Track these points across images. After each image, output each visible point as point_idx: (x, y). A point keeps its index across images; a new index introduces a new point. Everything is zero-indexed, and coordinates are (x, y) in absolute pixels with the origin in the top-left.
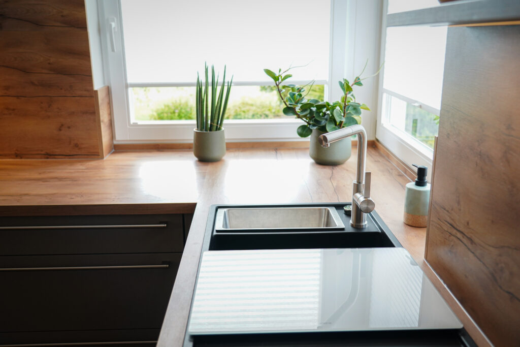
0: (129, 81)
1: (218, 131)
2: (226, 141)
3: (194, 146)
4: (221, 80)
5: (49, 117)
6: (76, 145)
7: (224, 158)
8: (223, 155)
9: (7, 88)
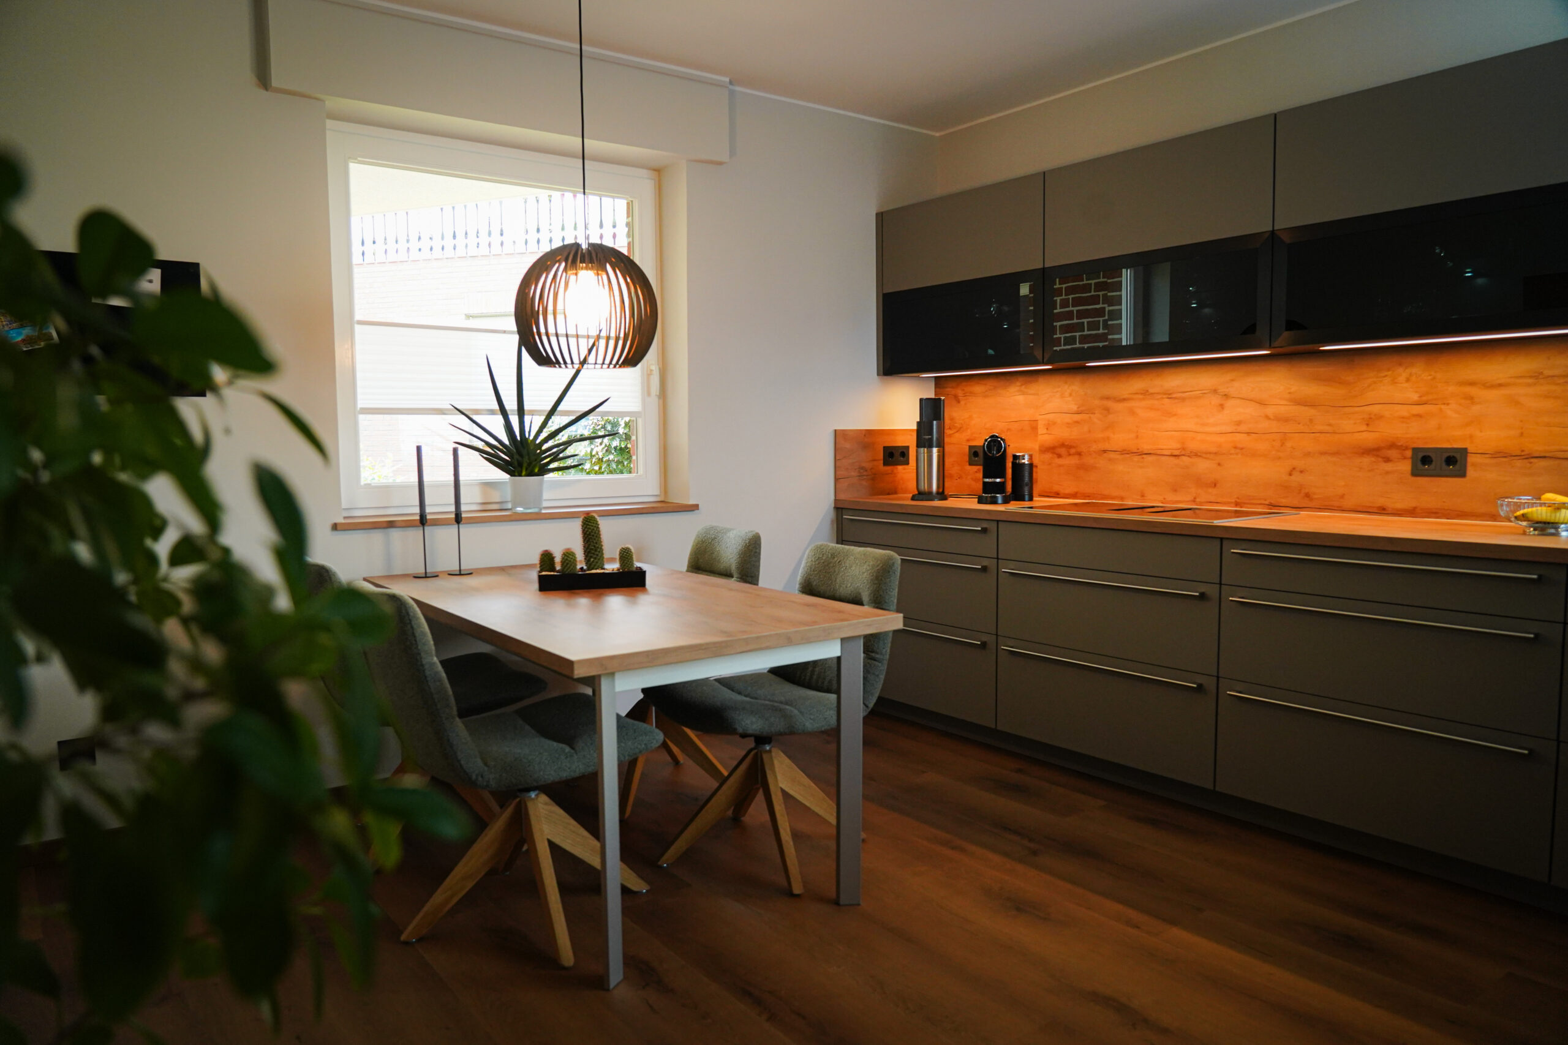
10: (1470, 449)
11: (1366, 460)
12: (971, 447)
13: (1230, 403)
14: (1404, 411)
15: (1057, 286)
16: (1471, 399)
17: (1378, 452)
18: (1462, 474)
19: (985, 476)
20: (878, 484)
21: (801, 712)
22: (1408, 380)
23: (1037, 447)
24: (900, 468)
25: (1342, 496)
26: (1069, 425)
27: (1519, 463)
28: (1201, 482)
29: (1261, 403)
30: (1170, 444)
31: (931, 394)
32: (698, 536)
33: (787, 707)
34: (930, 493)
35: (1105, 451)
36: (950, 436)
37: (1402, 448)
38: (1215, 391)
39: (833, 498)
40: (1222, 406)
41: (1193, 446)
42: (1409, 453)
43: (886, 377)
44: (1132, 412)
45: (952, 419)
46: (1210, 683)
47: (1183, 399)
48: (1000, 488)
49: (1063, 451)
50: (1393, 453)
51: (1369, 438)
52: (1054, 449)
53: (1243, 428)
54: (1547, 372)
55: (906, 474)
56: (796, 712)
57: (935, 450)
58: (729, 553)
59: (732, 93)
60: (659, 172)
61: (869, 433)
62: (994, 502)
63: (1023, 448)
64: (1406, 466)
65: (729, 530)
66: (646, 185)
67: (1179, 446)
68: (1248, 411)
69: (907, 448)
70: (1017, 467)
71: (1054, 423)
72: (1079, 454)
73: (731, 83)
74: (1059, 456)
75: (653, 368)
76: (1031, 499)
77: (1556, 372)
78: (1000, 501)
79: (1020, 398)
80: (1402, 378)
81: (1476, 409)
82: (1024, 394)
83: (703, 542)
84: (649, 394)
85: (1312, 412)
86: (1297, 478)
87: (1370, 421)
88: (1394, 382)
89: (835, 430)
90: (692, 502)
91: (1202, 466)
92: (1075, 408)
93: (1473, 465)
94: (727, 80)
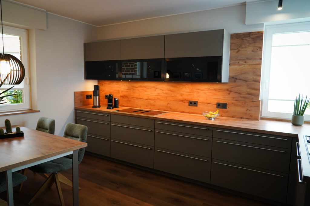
0: (269, 98)
1: (302, 116)
2: (304, 121)
3: (291, 121)
4: (304, 100)
5: (244, 107)
6: (251, 116)
7: (303, 125)
8: (302, 124)
9: (234, 98)
10: (198, 101)
11: (181, 102)
12: (105, 95)
13: (157, 90)
14: (187, 93)
15: (123, 65)
16: (198, 92)
17: (183, 101)
18: (197, 106)
19: (108, 103)
20: (85, 103)
21: (64, 166)
22: (188, 88)
23: (119, 96)
24: (90, 99)
25: (177, 109)
26: (126, 92)
27: (206, 104)
28: (151, 105)
29: (163, 90)
30: (146, 97)
31: (96, 84)
32: (39, 120)
33: (61, 165)
34: (96, 106)
35: (133, 98)
36: (101, 92)
37: (187, 101)
38: (154, 87)
39: (74, 107)
40: (155, 90)
41: (150, 98)
42: (188, 102)
43: (86, 80)
44: (138, 90)
45: (101, 89)
46: (153, 148)
47: (148, 88)
48: (111, 106)
49: (125, 97)
50: (185, 101)
51: (181, 98)
52: (123, 97)
53: (159, 95)
54: (210, 88)
55: (91, 101)
56: (63, 166)
57: (97, 97)
58: (47, 123)
59: (47, 14)
60: (28, 31)
61: (83, 92)
62: (110, 108)
63: (116, 97)
64: (188, 104)
65: (47, 118)
66: (25, 34)
67: (147, 97)
68: (160, 92)
69: (91, 95)
70: (115, 101)
71: (123, 91)
72: (128, 98)
73: (47, 11)
74: (124, 98)
75: (27, 78)
76: (118, 107)
77: (212, 88)
78: (111, 108)
79: (116, 85)
80: (187, 87)
81: (199, 94)
82: (117, 84)
83: (41, 121)
84: (26, 84)
85: (171, 92)
86: (169, 105)
87: (182, 95)
88: (186, 88)
89: (75, 92)
90: (38, 110)
91: (152, 102)
92: (127, 88)
93: (199, 104)
94: (46, 10)
